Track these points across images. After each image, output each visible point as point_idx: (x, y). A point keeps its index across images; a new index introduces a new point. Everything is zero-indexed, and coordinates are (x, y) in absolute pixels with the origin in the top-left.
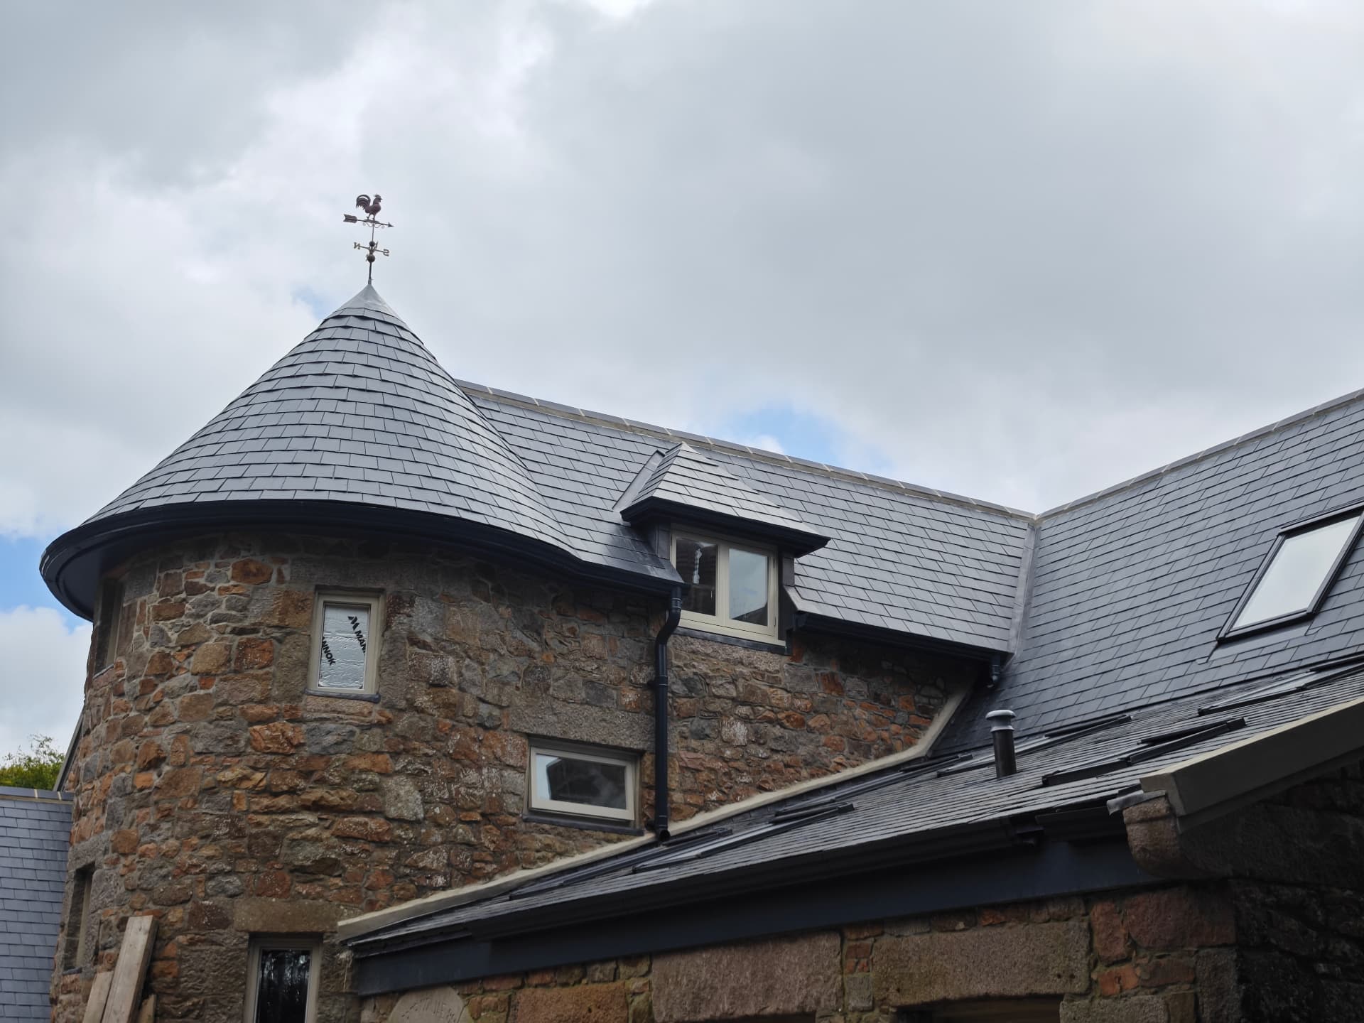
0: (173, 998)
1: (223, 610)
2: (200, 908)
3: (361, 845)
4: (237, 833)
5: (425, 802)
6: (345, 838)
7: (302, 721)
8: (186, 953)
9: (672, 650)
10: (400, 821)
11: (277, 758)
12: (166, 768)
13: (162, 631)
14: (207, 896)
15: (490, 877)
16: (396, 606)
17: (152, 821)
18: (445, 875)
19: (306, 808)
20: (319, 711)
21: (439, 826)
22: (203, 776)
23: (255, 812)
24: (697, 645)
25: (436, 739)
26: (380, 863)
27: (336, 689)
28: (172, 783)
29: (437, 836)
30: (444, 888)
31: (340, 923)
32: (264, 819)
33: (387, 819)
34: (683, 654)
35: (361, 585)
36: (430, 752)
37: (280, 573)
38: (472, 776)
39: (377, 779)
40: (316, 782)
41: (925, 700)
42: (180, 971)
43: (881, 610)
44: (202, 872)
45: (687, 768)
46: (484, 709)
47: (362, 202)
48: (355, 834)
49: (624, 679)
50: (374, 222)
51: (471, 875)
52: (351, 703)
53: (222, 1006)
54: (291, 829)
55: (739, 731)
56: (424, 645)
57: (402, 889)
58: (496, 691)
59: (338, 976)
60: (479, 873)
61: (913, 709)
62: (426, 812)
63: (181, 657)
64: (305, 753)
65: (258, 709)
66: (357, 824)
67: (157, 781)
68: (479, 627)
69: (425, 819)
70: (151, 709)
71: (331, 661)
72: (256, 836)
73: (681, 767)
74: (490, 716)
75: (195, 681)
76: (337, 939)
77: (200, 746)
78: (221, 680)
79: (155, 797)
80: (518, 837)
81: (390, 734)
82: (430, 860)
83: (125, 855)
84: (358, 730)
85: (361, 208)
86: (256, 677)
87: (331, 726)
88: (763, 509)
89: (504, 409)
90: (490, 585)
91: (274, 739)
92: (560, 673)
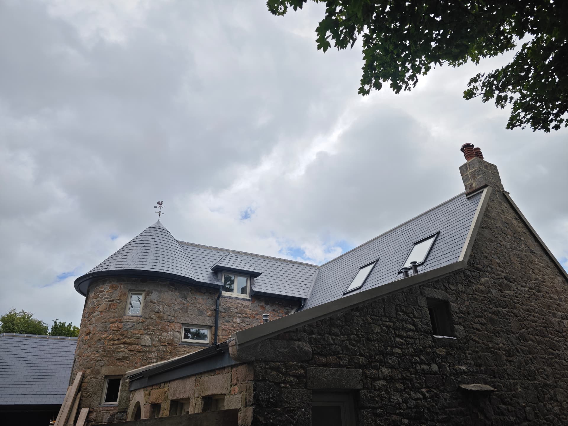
0: (85, 392)
1: (106, 296)
2: (93, 369)
3: (134, 352)
4: (104, 350)
5: (152, 341)
6: (130, 351)
7: (123, 322)
8: (89, 381)
9: (221, 302)
10: (145, 346)
11: (116, 332)
12: (91, 335)
13: (94, 302)
14: (96, 366)
15: (169, 359)
16: (147, 294)
17: (87, 348)
18: (156, 359)
19: (122, 344)
20: (127, 320)
21: (155, 347)
22: (98, 336)
23: (109, 345)
24: (228, 300)
25: (156, 325)
26: (139, 357)
27: (133, 314)
28: (92, 338)
29: (154, 349)
30: (155, 362)
31: (127, 372)
32: (111, 347)
33: (142, 346)
34: (224, 302)
35: (139, 289)
36: (154, 329)
37: (120, 286)
38: (165, 334)
39: (140, 336)
40: (124, 337)
41: (286, 310)
42: (87, 386)
43: (275, 289)
44: (95, 360)
45: (224, 330)
46: (170, 318)
47: (158, 203)
48: (133, 350)
49: (208, 309)
50: (161, 207)
51: (163, 359)
52: (135, 317)
53: (96, 394)
54: (117, 349)
55: (238, 320)
56: (154, 303)
57: (144, 363)
58: (173, 313)
59: (126, 386)
60: (165, 358)
61: (283, 313)
62: (152, 343)
63: (97, 308)
64: (122, 330)
65: (112, 320)
66: (134, 347)
67: (89, 338)
68: (169, 298)
69: (151, 345)
70: (89, 321)
71: (132, 307)
72: (109, 351)
73: (222, 330)
74: (171, 319)
75: (99, 313)
76: (126, 376)
77: (98, 329)
78: (105, 313)
79: (88, 342)
80: (177, 349)
81: (144, 325)
82: (152, 355)
83: (80, 356)
84: (136, 324)
85: (158, 205)
86: (113, 312)
87: (129, 323)
88: (246, 267)
89: (189, 247)
90: (173, 288)
91: (115, 327)
92: (191, 308)
